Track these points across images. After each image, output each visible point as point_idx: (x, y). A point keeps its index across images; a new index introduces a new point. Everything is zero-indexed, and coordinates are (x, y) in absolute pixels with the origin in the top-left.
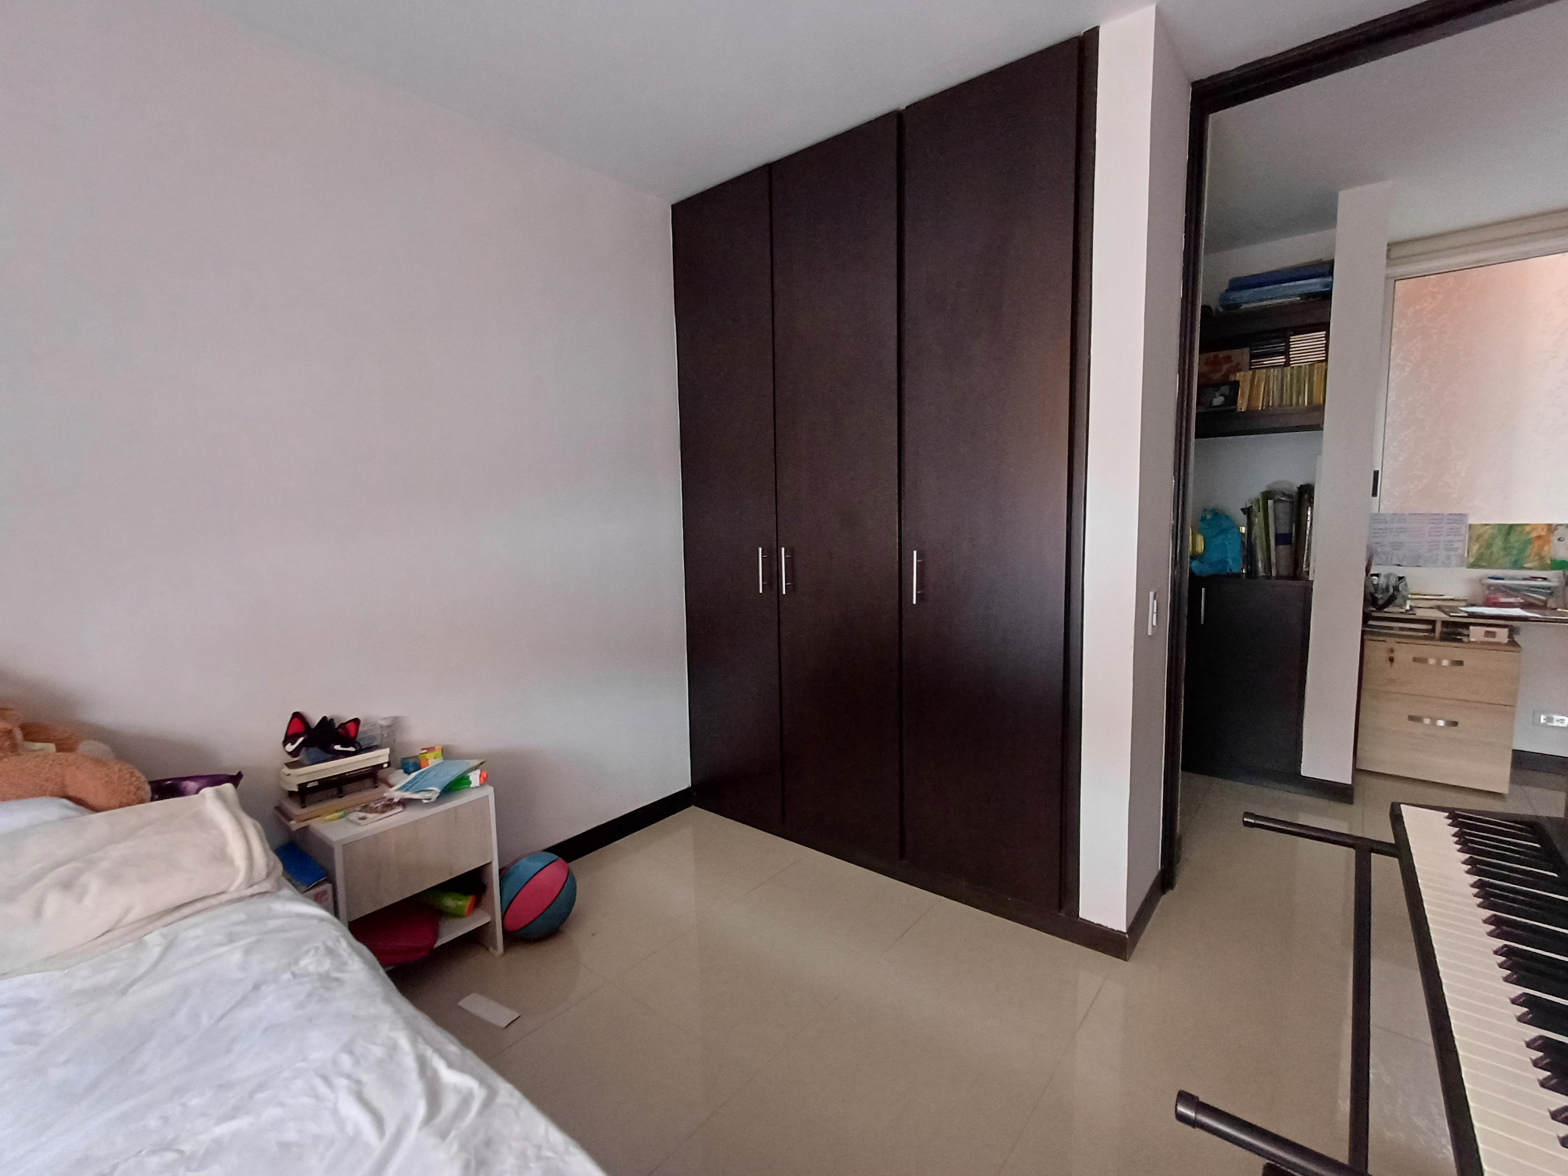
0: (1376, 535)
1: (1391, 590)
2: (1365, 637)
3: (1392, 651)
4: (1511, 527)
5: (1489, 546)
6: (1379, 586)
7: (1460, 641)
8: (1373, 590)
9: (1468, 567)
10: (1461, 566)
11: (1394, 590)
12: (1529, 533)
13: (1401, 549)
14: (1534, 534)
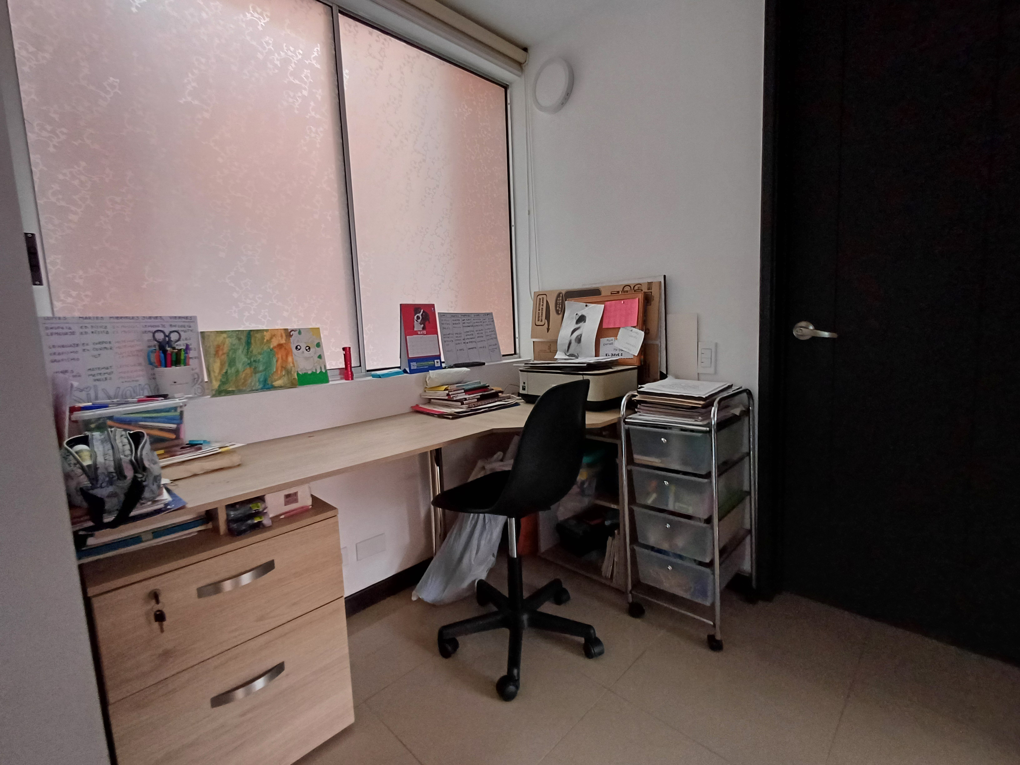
0: (57, 358)
1: (129, 473)
2: (90, 594)
3: (155, 596)
4: (250, 334)
5: (232, 362)
6: (99, 471)
7: (259, 527)
8: (85, 482)
9: (214, 396)
10: (203, 394)
11: (136, 471)
12: (269, 341)
13: (110, 379)
14: (274, 343)
